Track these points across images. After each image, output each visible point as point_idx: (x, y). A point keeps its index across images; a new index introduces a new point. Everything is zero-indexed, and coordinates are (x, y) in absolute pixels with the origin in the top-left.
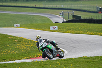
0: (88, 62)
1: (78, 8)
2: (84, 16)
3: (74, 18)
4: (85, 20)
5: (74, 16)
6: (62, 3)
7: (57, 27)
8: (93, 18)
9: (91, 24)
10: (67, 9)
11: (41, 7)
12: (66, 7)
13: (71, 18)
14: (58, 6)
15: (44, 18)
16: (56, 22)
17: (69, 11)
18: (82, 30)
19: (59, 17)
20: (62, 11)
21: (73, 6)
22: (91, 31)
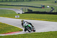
0: (36, 35)
1: (31, 6)
2: (34, 10)
3: (29, 11)
4: (35, 12)
5: (28, 10)
6: (22, 3)
7: (19, 16)
8: (39, 11)
9: (38, 14)
10: (25, 6)
11: (10, 5)
12: (24, 5)
13: (27, 11)
14: (20, 4)
15: (11, 11)
16: (18, 14)
17: (25, 7)
18: (33, 18)
19: (20, 11)
20: (22, 7)
21: (28, 4)
22: (38, 18)
